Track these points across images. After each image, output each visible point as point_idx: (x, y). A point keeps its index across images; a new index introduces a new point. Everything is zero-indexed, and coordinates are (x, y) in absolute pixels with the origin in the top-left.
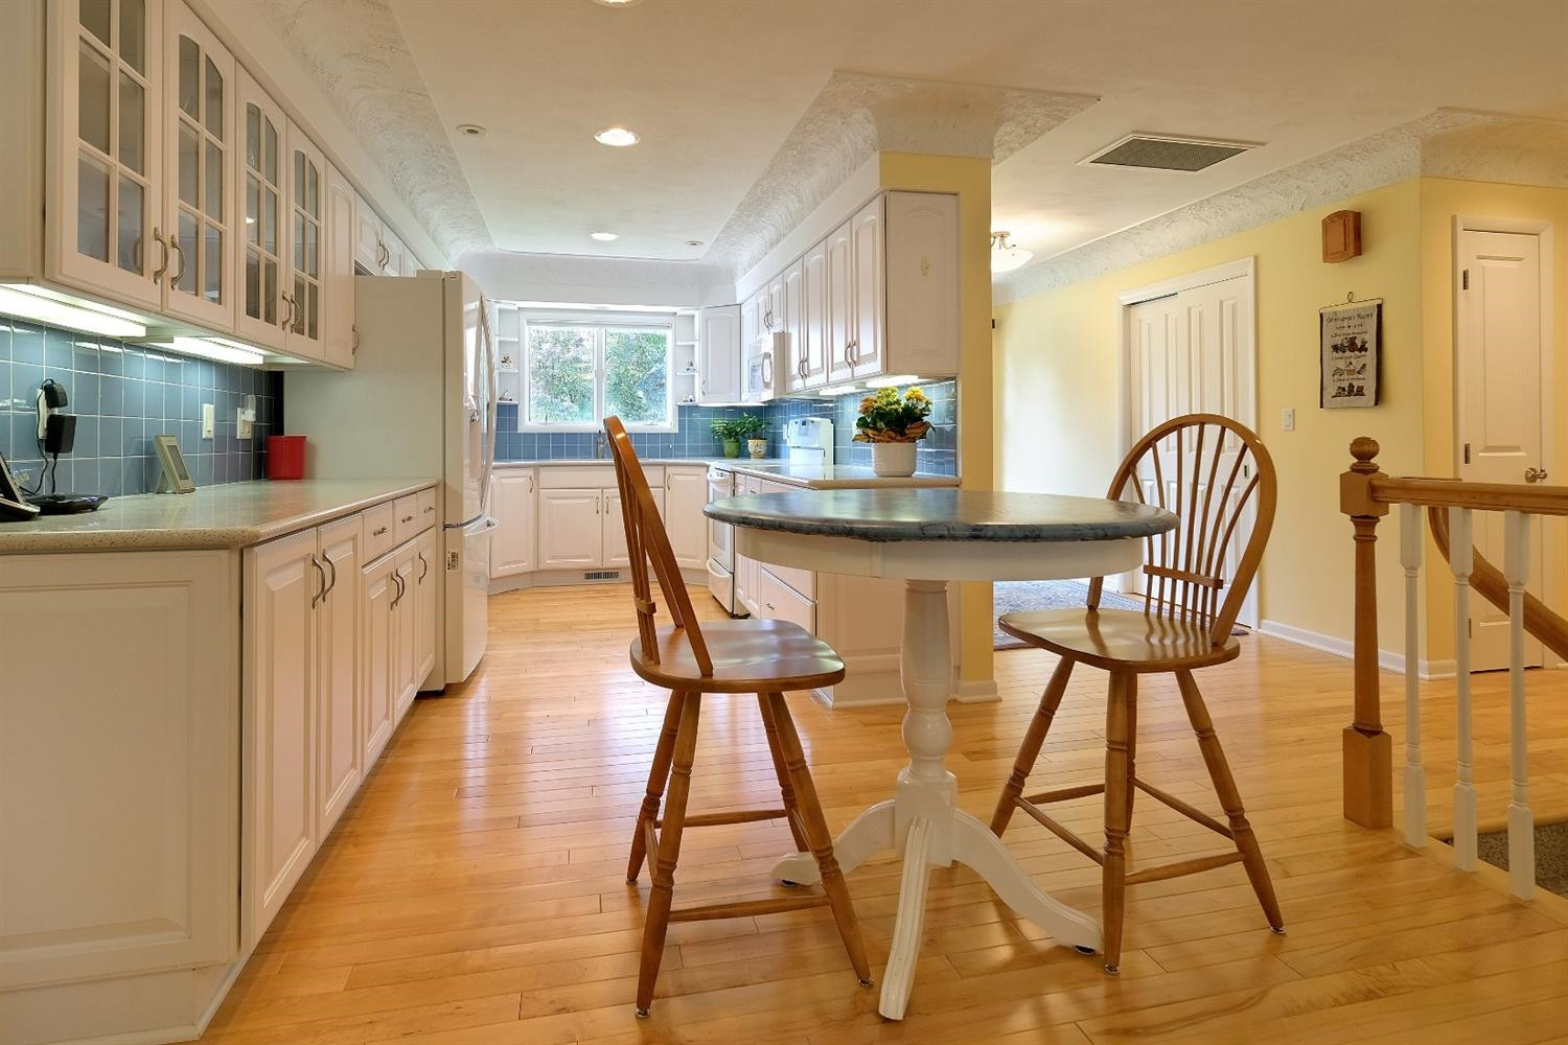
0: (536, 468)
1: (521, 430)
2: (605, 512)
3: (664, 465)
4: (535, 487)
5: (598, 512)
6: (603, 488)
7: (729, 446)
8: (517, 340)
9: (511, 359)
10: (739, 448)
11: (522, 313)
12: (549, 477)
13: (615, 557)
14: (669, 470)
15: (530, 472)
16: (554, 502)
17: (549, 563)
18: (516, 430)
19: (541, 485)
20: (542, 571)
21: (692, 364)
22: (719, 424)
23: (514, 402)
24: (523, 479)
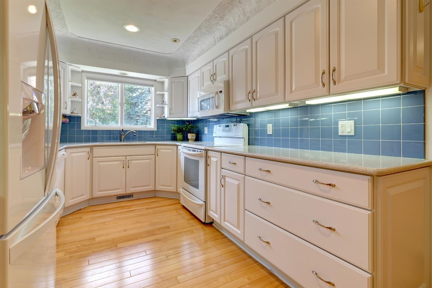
0: (91, 147)
1: (83, 128)
2: (127, 167)
3: (155, 145)
4: (91, 157)
5: (123, 167)
6: (126, 156)
7: (179, 136)
8: (80, 85)
9: (77, 94)
10: (184, 137)
11: (83, 74)
12: (97, 151)
13: (132, 188)
14: (158, 147)
15: (88, 149)
16: (101, 163)
17: (97, 194)
18: (80, 128)
19: (94, 156)
20: (93, 198)
21: (163, 102)
22: (174, 127)
23: (79, 115)
24: (84, 153)
